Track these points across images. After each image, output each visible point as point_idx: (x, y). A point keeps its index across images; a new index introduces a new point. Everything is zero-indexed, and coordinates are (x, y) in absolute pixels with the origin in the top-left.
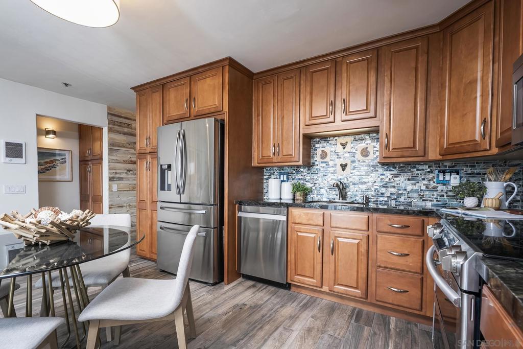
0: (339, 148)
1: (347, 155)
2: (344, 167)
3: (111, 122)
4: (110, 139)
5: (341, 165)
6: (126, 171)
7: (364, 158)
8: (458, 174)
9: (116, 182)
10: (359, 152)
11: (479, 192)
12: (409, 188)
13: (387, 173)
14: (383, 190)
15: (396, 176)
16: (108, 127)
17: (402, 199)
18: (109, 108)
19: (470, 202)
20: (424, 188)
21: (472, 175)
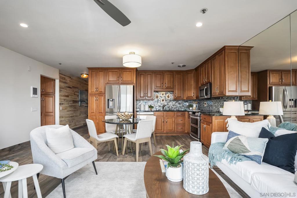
0: (162, 95)
1: (164, 97)
2: (163, 100)
3: (60, 77)
4: (60, 85)
5: (162, 100)
6: (64, 100)
7: (168, 98)
8: (188, 102)
9: (61, 105)
10: (167, 96)
11: (192, 106)
12: (179, 106)
13: (174, 102)
14: (173, 107)
15: (176, 103)
16: (59, 80)
17: (177, 109)
18: (60, 71)
19: (191, 108)
20: (182, 106)
21: (190, 103)
